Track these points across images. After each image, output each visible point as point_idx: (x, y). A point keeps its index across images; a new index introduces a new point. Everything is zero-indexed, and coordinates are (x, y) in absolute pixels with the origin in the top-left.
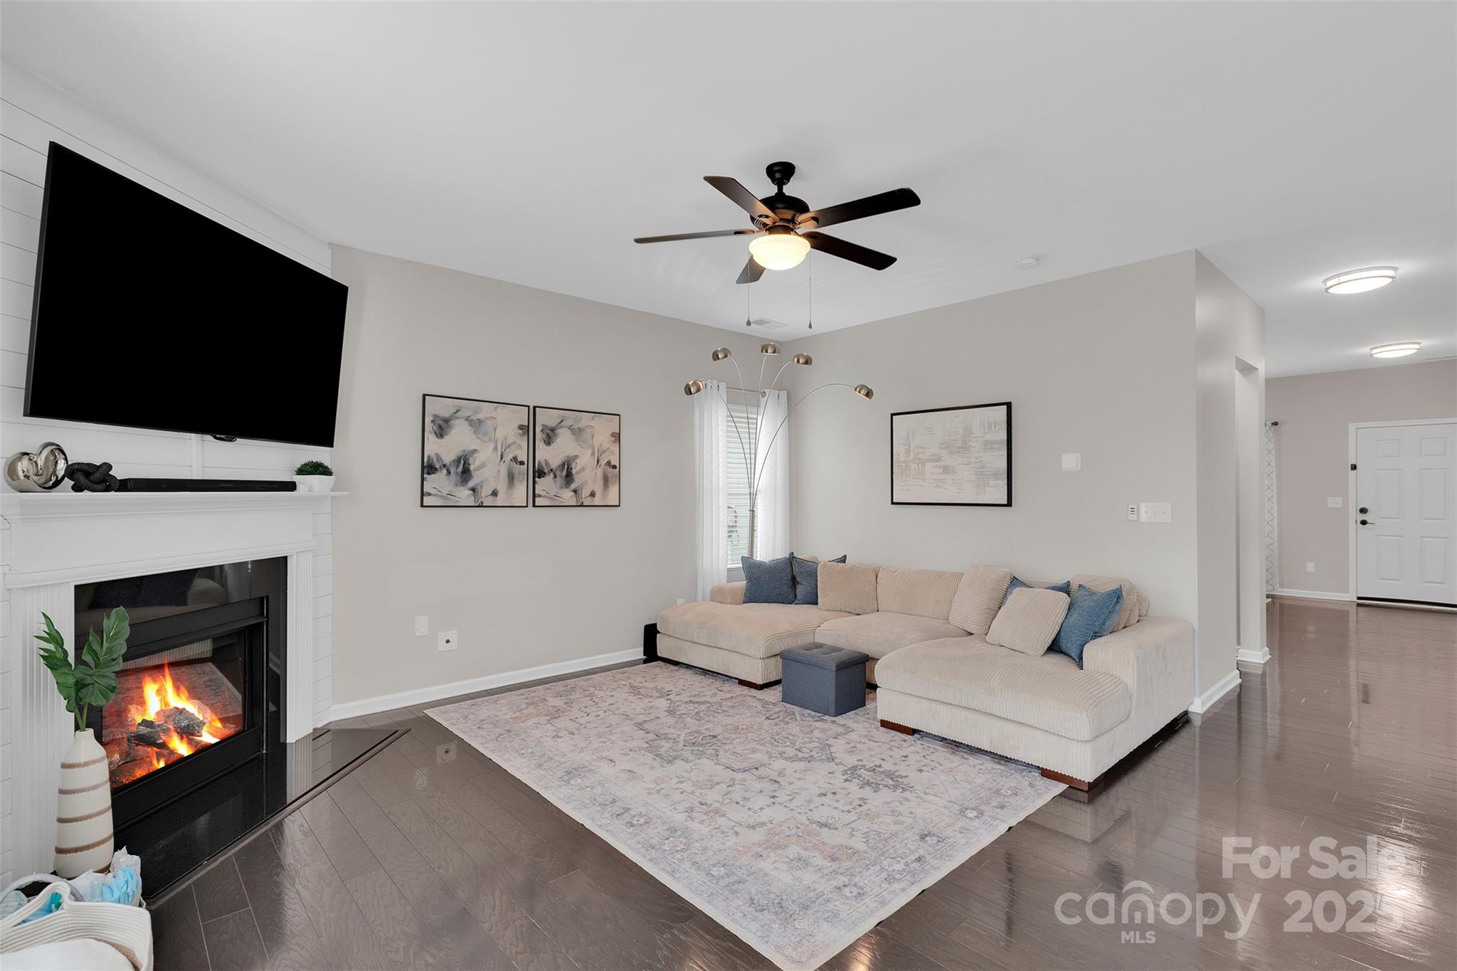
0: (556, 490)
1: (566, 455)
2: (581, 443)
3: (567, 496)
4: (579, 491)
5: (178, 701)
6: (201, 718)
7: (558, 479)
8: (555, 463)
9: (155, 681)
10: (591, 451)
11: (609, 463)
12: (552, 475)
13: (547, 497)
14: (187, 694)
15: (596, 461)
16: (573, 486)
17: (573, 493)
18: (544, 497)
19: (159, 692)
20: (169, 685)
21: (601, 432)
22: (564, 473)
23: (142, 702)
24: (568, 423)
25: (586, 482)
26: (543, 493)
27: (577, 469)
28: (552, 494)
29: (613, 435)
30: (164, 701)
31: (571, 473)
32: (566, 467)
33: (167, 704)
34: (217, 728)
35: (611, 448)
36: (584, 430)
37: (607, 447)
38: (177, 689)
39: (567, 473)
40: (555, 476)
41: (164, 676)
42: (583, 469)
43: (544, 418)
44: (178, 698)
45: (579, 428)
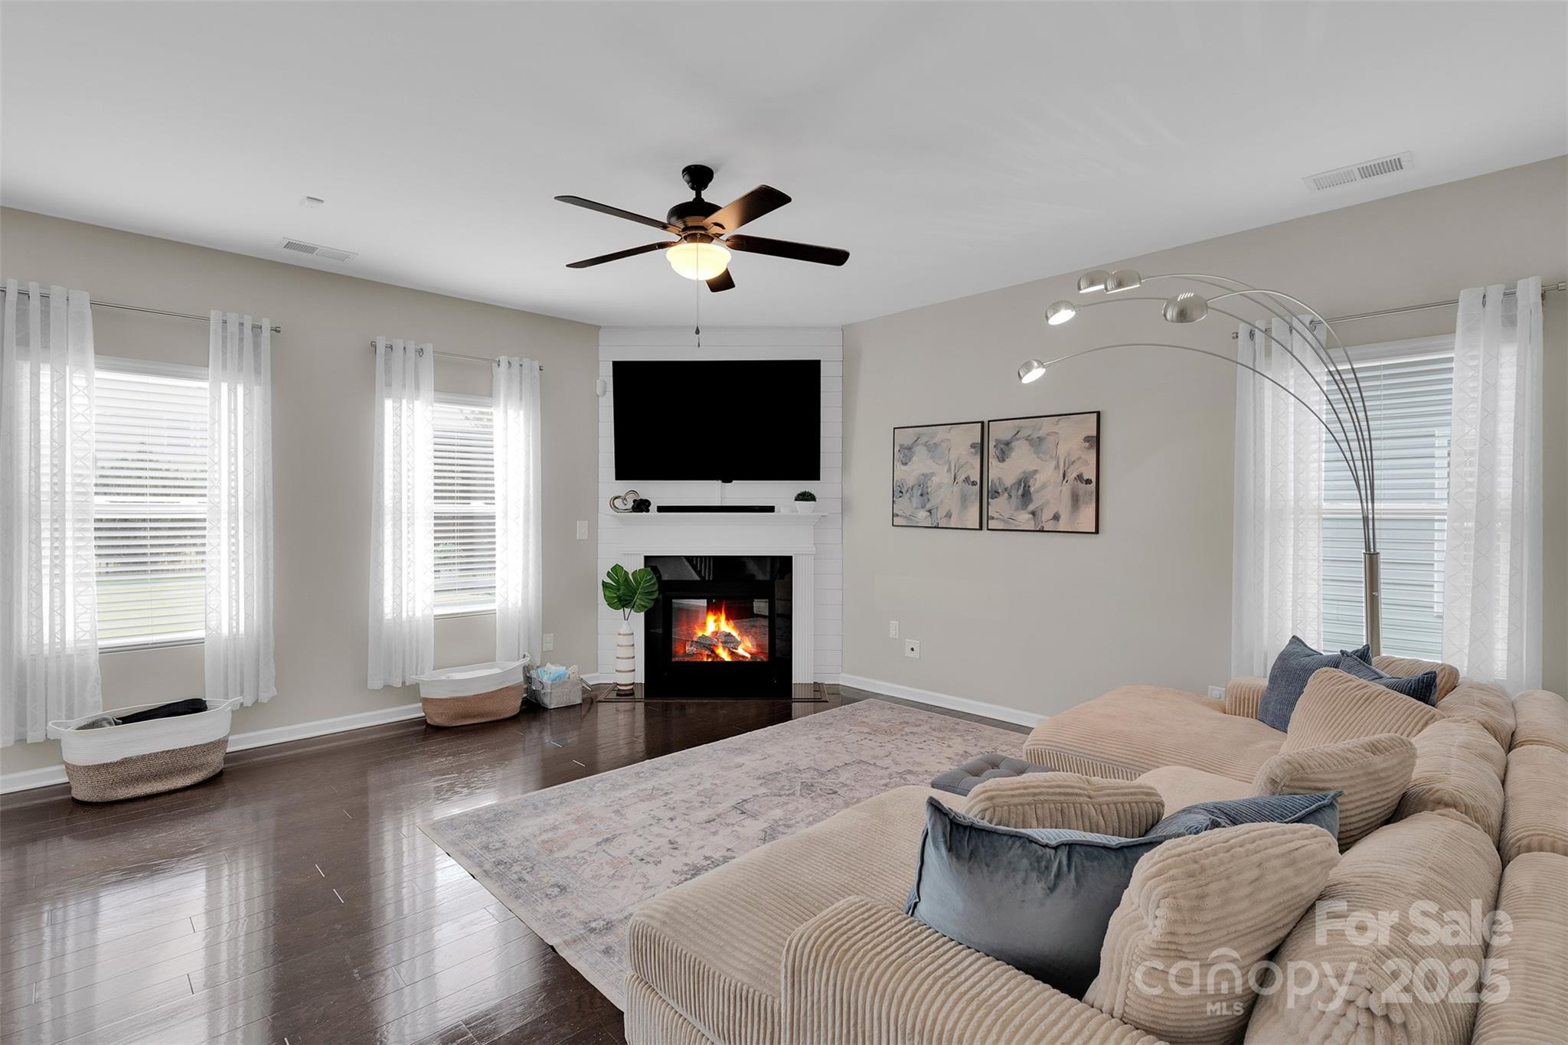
0: (1011, 512)
1: (1022, 470)
2: (1041, 455)
3: (1024, 519)
4: (1039, 513)
5: (726, 627)
6: (739, 640)
7: (1014, 499)
8: (1010, 480)
9: (715, 615)
10: (1054, 463)
11: (1080, 477)
12: (1006, 495)
13: (1001, 520)
14: (733, 625)
15: (1061, 475)
16: (1031, 507)
17: (1031, 516)
18: (997, 519)
19: (715, 621)
20: (723, 617)
21: (1071, 440)
22: (1020, 492)
23: (704, 625)
24: (1024, 433)
25: (1048, 502)
26: (996, 515)
27: (1036, 486)
28: (1006, 516)
29: (1087, 439)
30: (718, 626)
31: (1029, 492)
32: (1023, 485)
33: (719, 628)
34: (748, 647)
35: (1083, 457)
36: (1045, 438)
37: (1077, 456)
38: (728, 619)
39: (1024, 492)
40: (1010, 496)
41: (721, 613)
42: (1044, 486)
43: (997, 432)
44: (726, 625)
45: (1039, 438)
